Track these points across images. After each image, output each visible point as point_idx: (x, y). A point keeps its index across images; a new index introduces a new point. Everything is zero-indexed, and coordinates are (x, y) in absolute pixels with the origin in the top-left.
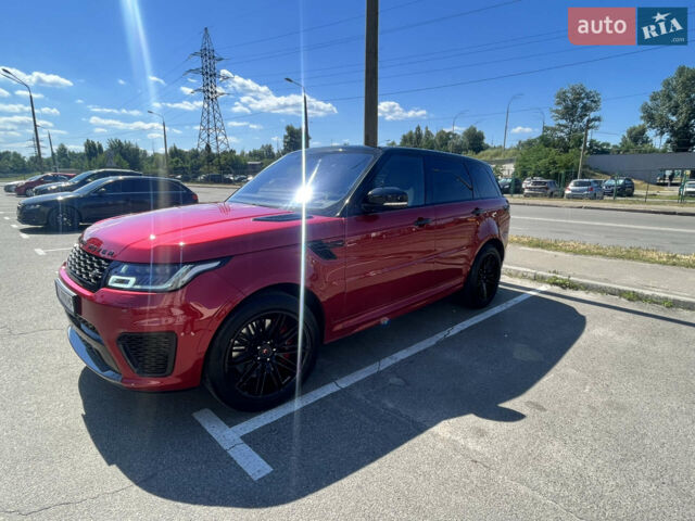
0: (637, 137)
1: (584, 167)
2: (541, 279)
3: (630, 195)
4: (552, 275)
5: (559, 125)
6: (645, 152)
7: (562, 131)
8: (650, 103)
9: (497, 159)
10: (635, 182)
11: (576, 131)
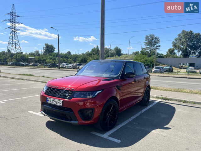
0: (171, 52)
1: (156, 62)
2: (158, 98)
3: (172, 72)
4: (161, 96)
5: (147, 47)
6: (174, 57)
7: (148, 50)
8: (175, 41)
9: (127, 58)
10: (173, 67)
11: (152, 50)
